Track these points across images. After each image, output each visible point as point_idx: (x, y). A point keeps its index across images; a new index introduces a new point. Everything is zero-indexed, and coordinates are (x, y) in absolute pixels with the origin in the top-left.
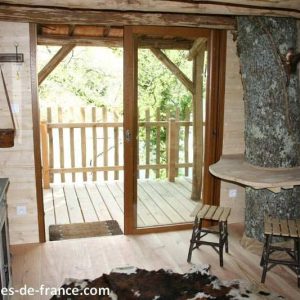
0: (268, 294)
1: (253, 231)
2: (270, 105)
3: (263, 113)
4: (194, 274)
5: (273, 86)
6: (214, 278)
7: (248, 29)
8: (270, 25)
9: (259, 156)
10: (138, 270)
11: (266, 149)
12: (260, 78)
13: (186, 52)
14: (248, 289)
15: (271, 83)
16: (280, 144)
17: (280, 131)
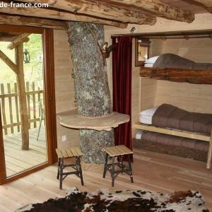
0: (121, 192)
1: (90, 158)
2: (95, 77)
3: (91, 83)
4: (71, 195)
5: (96, 66)
6: (86, 193)
7: (78, 30)
8: (93, 28)
9: (90, 111)
10: (34, 205)
11: (94, 105)
12: (88, 61)
13: (9, 43)
14: (109, 192)
15: (95, 64)
16: (102, 101)
17: (101, 93)
